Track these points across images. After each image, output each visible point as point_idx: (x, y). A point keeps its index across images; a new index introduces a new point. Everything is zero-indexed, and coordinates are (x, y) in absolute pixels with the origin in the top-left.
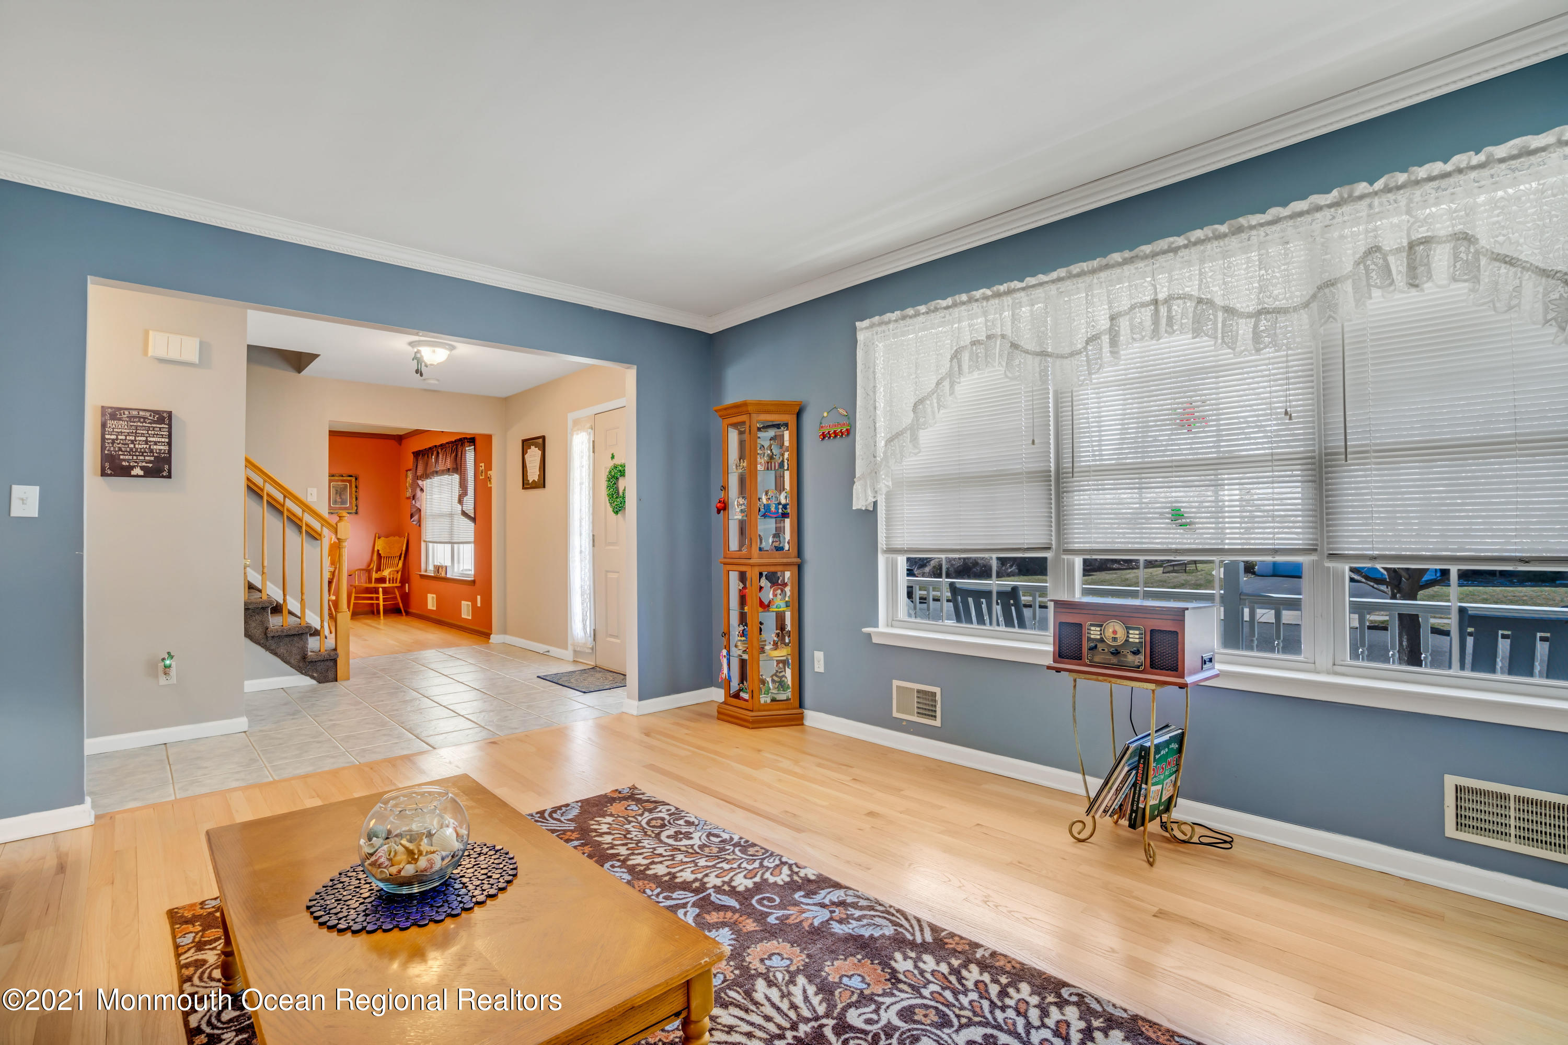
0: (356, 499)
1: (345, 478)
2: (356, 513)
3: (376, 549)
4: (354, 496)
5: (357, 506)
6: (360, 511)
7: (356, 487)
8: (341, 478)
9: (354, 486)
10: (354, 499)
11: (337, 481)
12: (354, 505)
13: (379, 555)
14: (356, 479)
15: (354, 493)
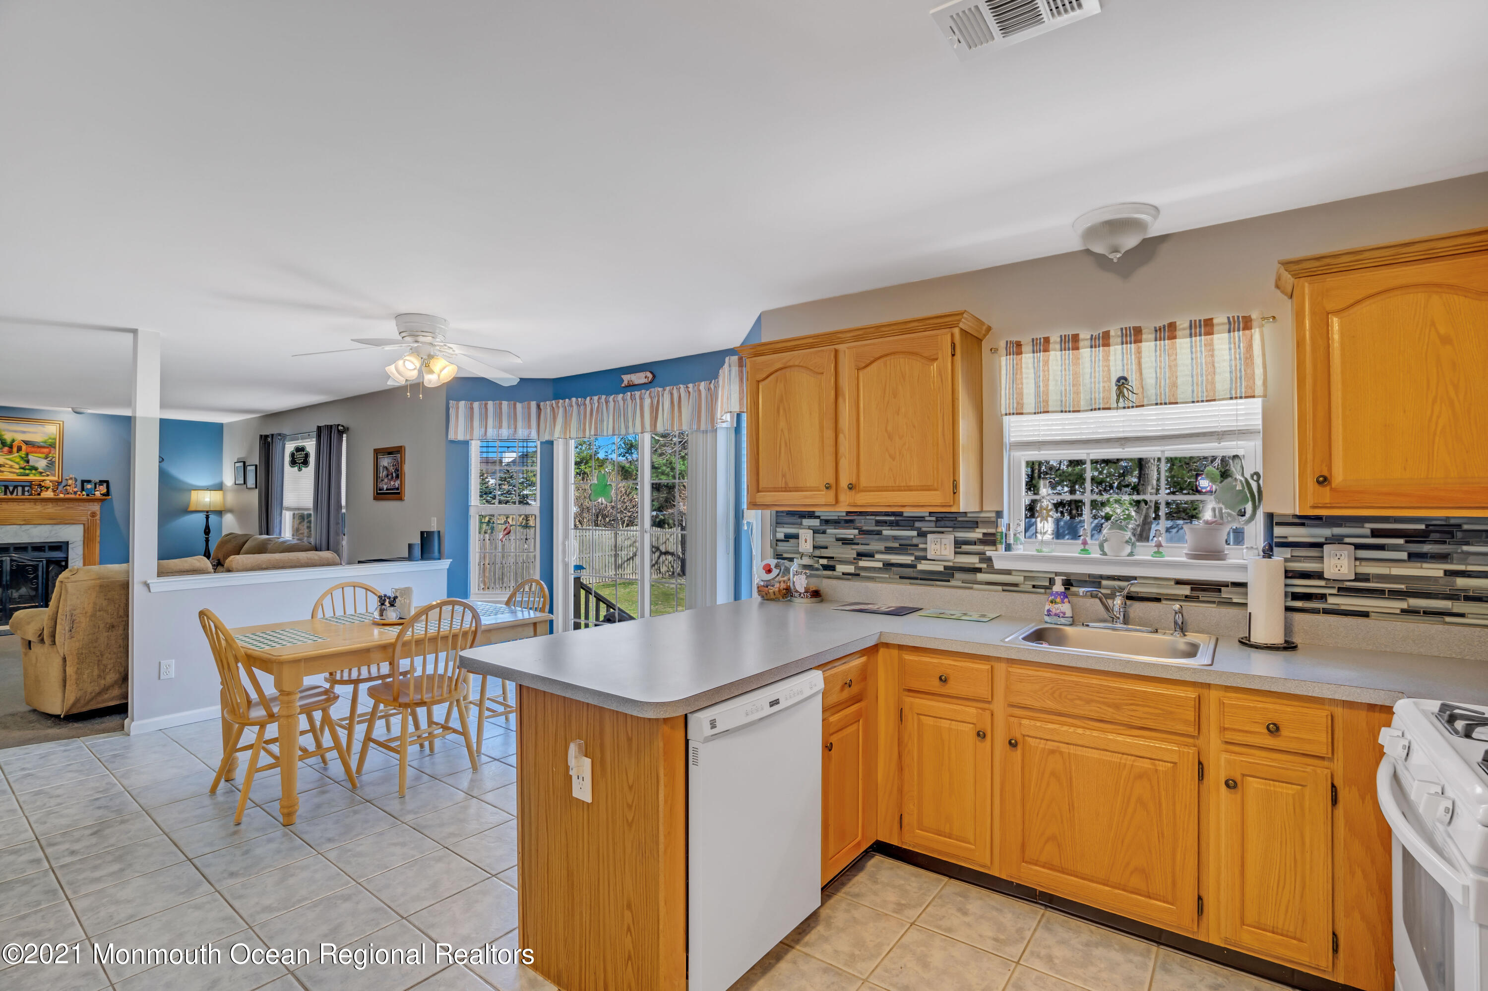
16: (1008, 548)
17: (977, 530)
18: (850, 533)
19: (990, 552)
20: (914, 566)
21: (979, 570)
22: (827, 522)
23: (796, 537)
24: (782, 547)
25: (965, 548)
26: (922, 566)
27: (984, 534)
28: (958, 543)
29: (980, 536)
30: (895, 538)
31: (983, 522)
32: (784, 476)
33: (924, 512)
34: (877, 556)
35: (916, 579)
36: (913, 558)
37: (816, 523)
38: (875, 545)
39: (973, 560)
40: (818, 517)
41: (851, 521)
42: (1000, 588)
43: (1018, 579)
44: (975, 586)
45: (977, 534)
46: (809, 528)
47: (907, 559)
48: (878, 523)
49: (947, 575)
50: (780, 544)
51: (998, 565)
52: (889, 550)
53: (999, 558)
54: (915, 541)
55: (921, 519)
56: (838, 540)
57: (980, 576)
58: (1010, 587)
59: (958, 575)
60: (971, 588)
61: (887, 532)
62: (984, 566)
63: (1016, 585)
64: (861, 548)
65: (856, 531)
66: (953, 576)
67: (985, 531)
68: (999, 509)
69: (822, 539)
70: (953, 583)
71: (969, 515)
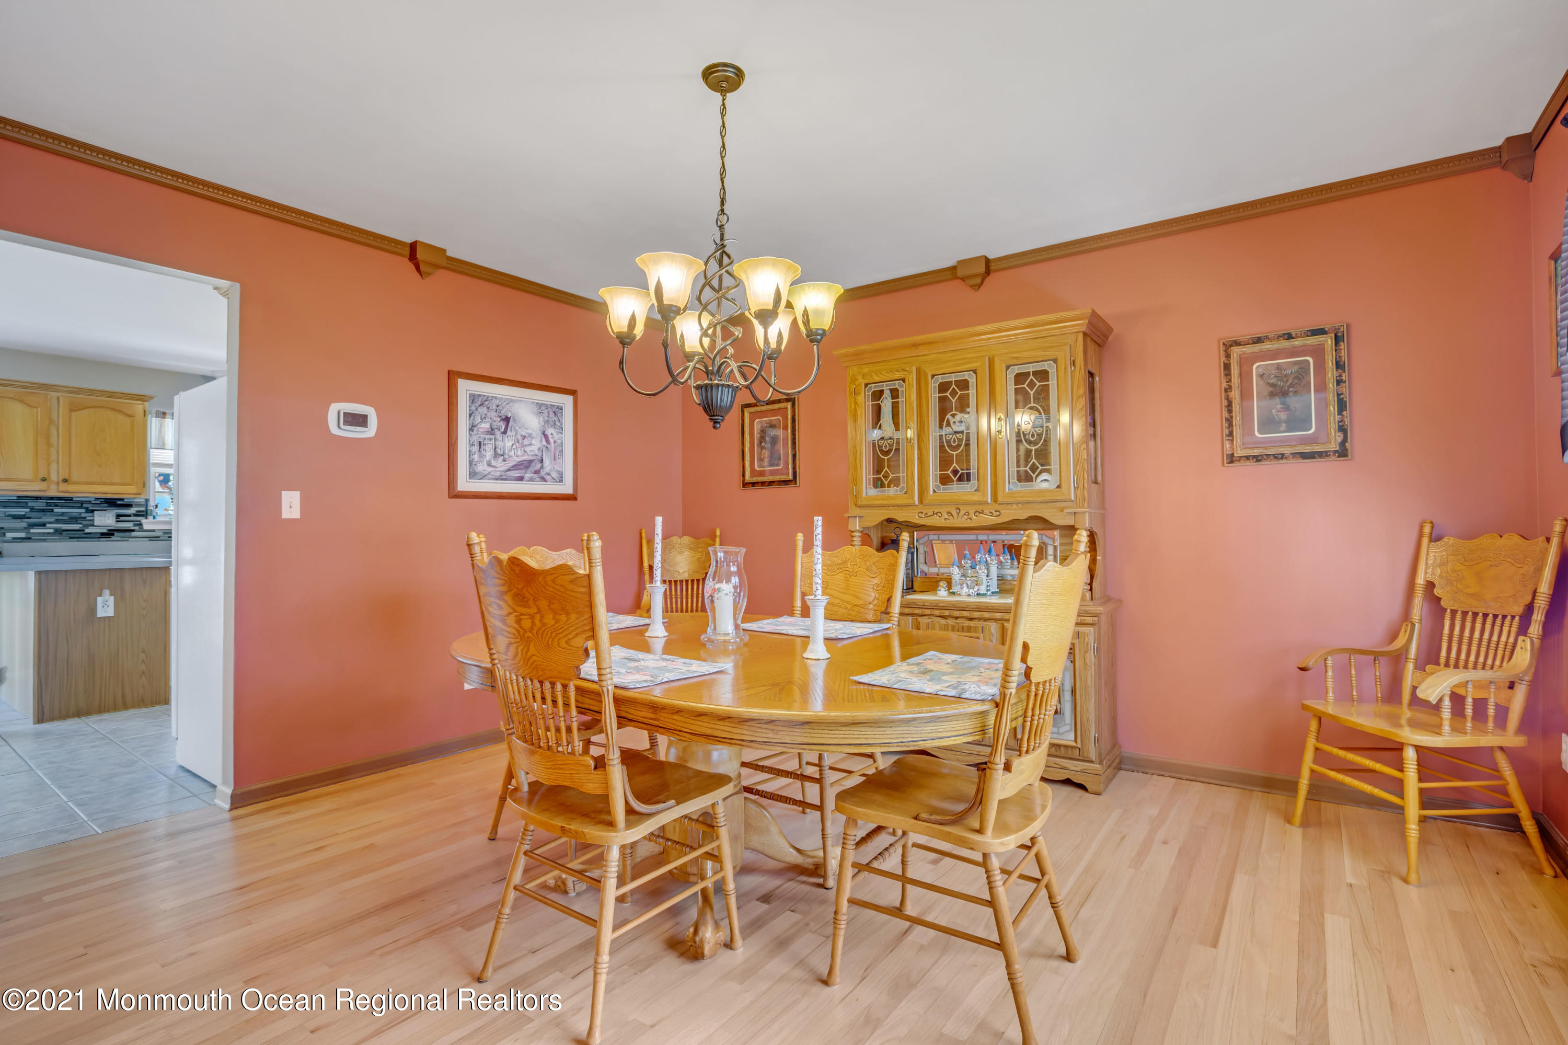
0: (1342, 406)
1: (1297, 342)
2: (1343, 453)
3: (1420, 580)
4: (1332, 397)
5: (1342, 429)
6: (1357, 444)
7: (1339, 365)
8: (1286, 344)
9: (1330, 364)
10: (1333, 408)
11: (1275, 355)
12: (1333, 427)
13: (1433, 600)
14: (1338, 340)
15: (1331, 385)
16: (154, 518)
17: (132, 509)
18: (23, 511)
19: (143, 520)
20: (82, 531)
21: (133, 531)
25: (122, 518)
26: (89, 530)
27: (136, 511)
28: (118, 516)
29: (134, 512)
30: (66, 514)
31: (136, 505)
33: (90, 498)
34: (49, 525)
35: (83, 538)
36: (81, 526)
38: (47, 519)
39: (130, 525)
41: (22, 503)
42: (148, 539)
43: (160, 534)
44: (130, 539)
45: (132, 511)
47: (76, 526)
48: (49, 504)
49: (109, 534)
51: (146, 527)
52: (59, 521)
53: (147, 524)
54: (84, 515)
55: (88, 502)
57: (133, 534)
58: (152, 539)
59: (116, 533)
60: (128, 541)
61: (57, 510)
62: (136, 528)
63: (159, 537)
64: (33, 521)
65: (29, 510)
66: (113, 534)
67: (137, 509)
68: (147, 498)
70: (113, 538)
71: (126, 500)
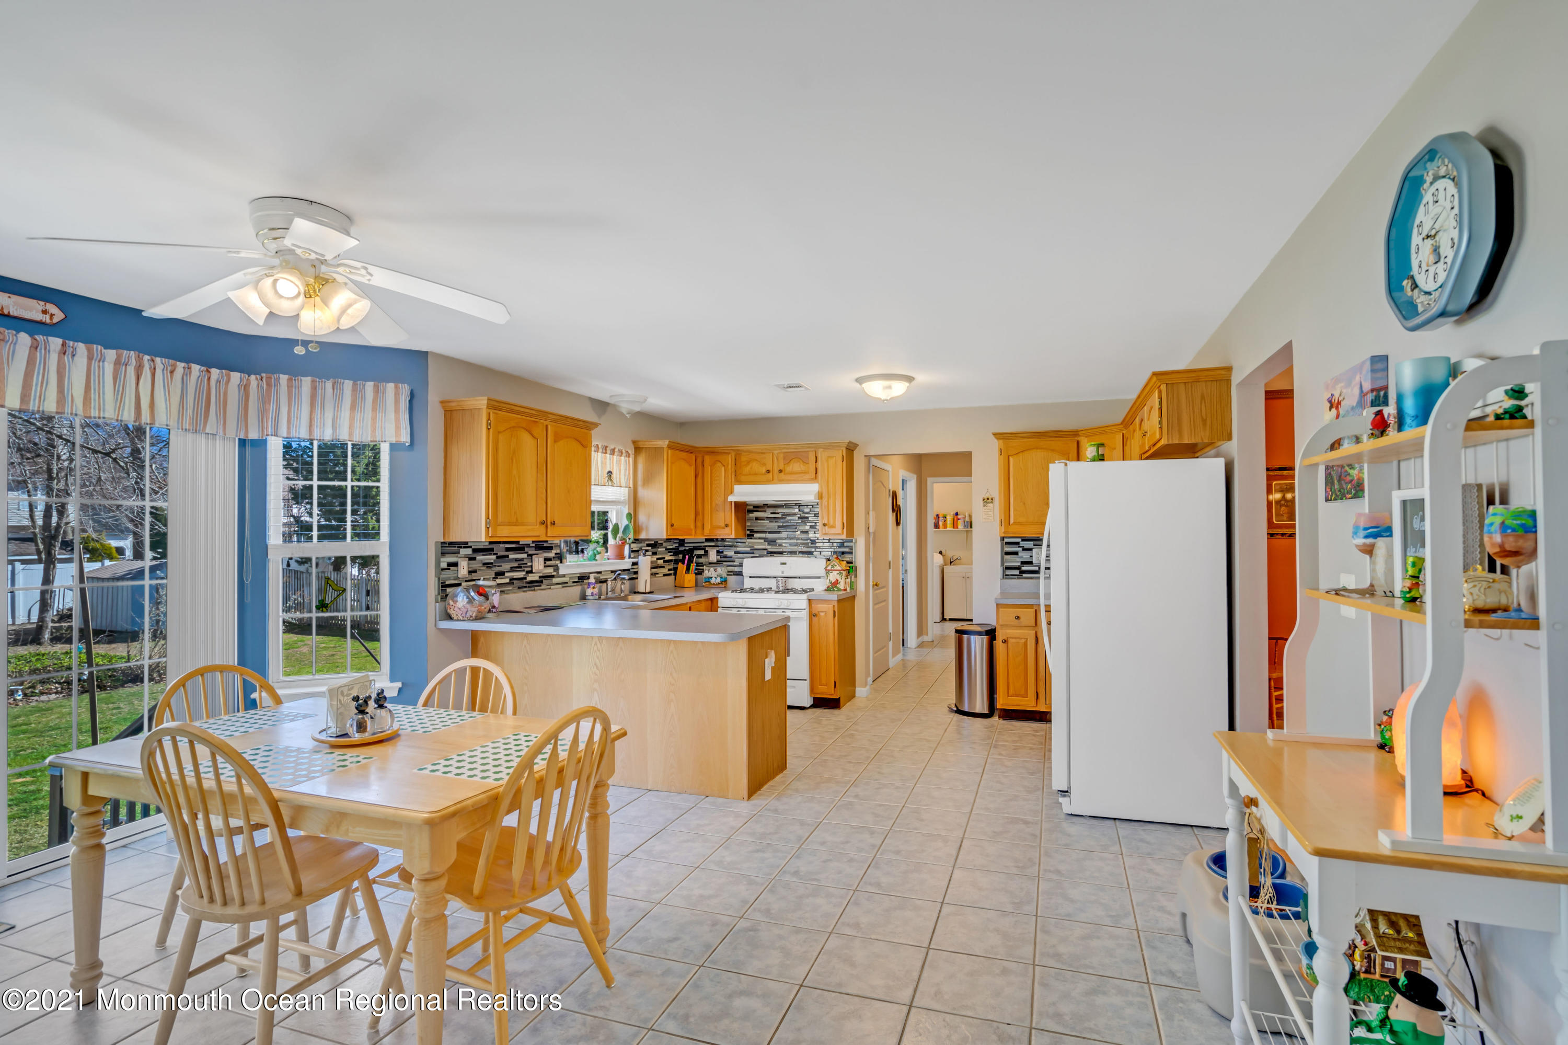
17: (553, 551)
18: (491, 558)
19: (557, 564)
20: (525, 578)
21: (553, 576)
22: (475, 551)
23: (455, 564)
24: (445, 575)
25: (548, 563)
26: (530, 578)
27: (556, 554)
28: (546, 560)
29: (554, 555)
30: (516, 560)
31: (555, 546)
32: (515, 513)
33: (528, 541)
34: (507, 574)
35: (526, 587)
36: (524, 573)
37: (469, 551)
38: (506, 566)
39: (552, 570)
40: (470, 547)
41: (492, 550)
42: (560, 586)
44: (552, 587)
46: (466, 556)
47: (521, 574)
48: (508, 550)
49: (540, 582)
50: (443, 572)
51: (561, 572)
52: (513, 569)
53: (561, 567)
54: (525, 561)
55: (528, 546)
56: (484, 564)
57: (555, 580)
58: (565, 584)
59: (544, 581)
60: (549, 589)
61: (513, 556)
62: (555, 573)
63: (567, 583)
64: (498, 569)
65: (494, 557)
66: (542, 582)
67: (557, 551)
69: (475, 565)
70: (543, 587)
71: (550, 542)
